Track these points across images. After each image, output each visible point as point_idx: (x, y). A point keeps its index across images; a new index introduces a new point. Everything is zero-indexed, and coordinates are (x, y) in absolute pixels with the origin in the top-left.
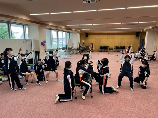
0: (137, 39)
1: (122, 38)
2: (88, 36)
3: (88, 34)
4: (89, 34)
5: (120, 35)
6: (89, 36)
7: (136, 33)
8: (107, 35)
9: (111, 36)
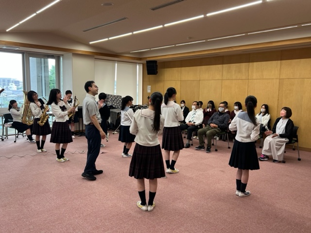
5: (274, 63)
8: (220, 66)
9: (234, 66)
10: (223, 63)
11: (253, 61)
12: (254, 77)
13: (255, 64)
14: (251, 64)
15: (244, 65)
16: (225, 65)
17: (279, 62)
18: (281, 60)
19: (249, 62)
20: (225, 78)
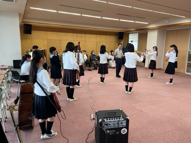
4: (32, 27)
5: (94, 35)
6: (32, 31)
7: (120, 33)
10: (74, 33)
12: (88, 41)
13: (88, 35)
15: (83, 35)
16: (74, 34)
19: (85, 34)
20: (75, 40)
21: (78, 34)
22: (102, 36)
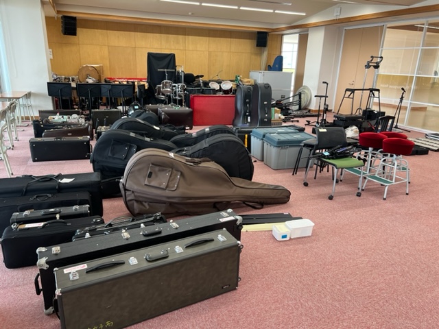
0: (256, 54)
1: (211, 50)
2: (74, 34)
3: (74, 19)
4: (78, 22)
5: (204, 38)
6: (79, 30)
7: (259, 33)
10: (161, 33)
11: (188, 35)
12: (191, 49)
13: (190, 37)
14: (187, 37)
15: (180, 37)
16: (162, 35)
17: (208, 38)
18: (209, 36)
21: (171, 36)
22: (222, 39)
